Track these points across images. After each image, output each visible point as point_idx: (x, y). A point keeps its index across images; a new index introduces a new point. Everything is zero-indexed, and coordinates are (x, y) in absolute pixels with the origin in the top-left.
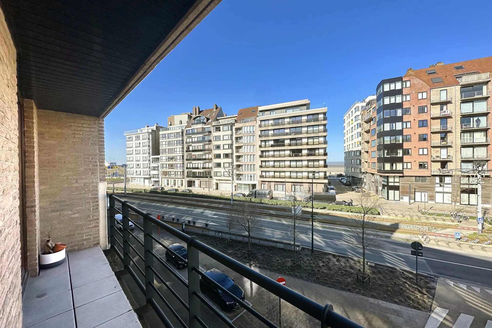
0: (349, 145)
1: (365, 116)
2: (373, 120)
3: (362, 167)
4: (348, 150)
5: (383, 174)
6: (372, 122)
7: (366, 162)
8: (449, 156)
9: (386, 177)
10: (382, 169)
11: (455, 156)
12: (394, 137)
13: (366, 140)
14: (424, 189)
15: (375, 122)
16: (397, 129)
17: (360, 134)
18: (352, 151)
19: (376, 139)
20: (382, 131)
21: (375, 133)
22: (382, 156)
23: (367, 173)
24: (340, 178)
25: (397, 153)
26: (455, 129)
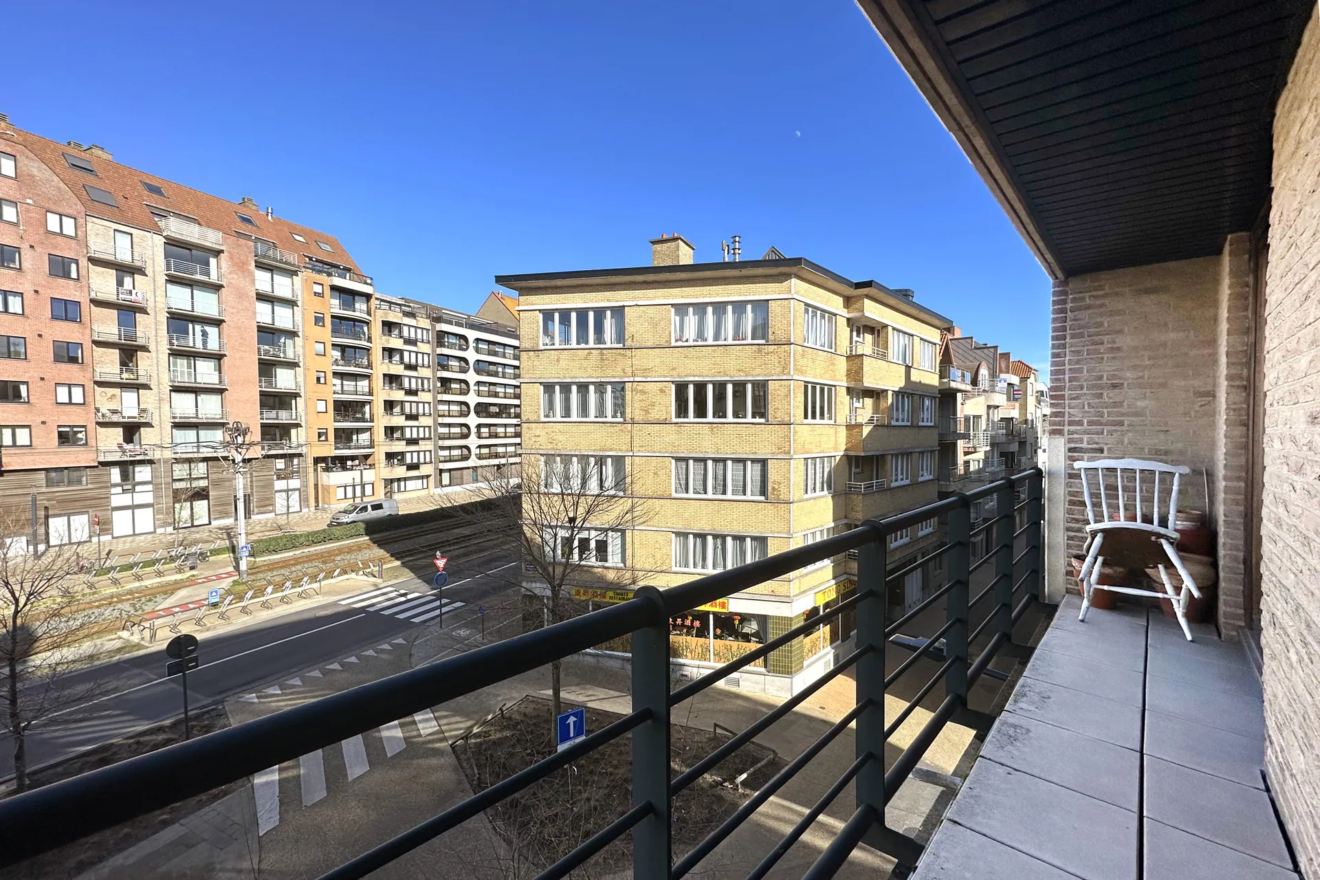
8: (144, 411)
11: (158, 411)
14: (77, 504)
26: (154, 343)
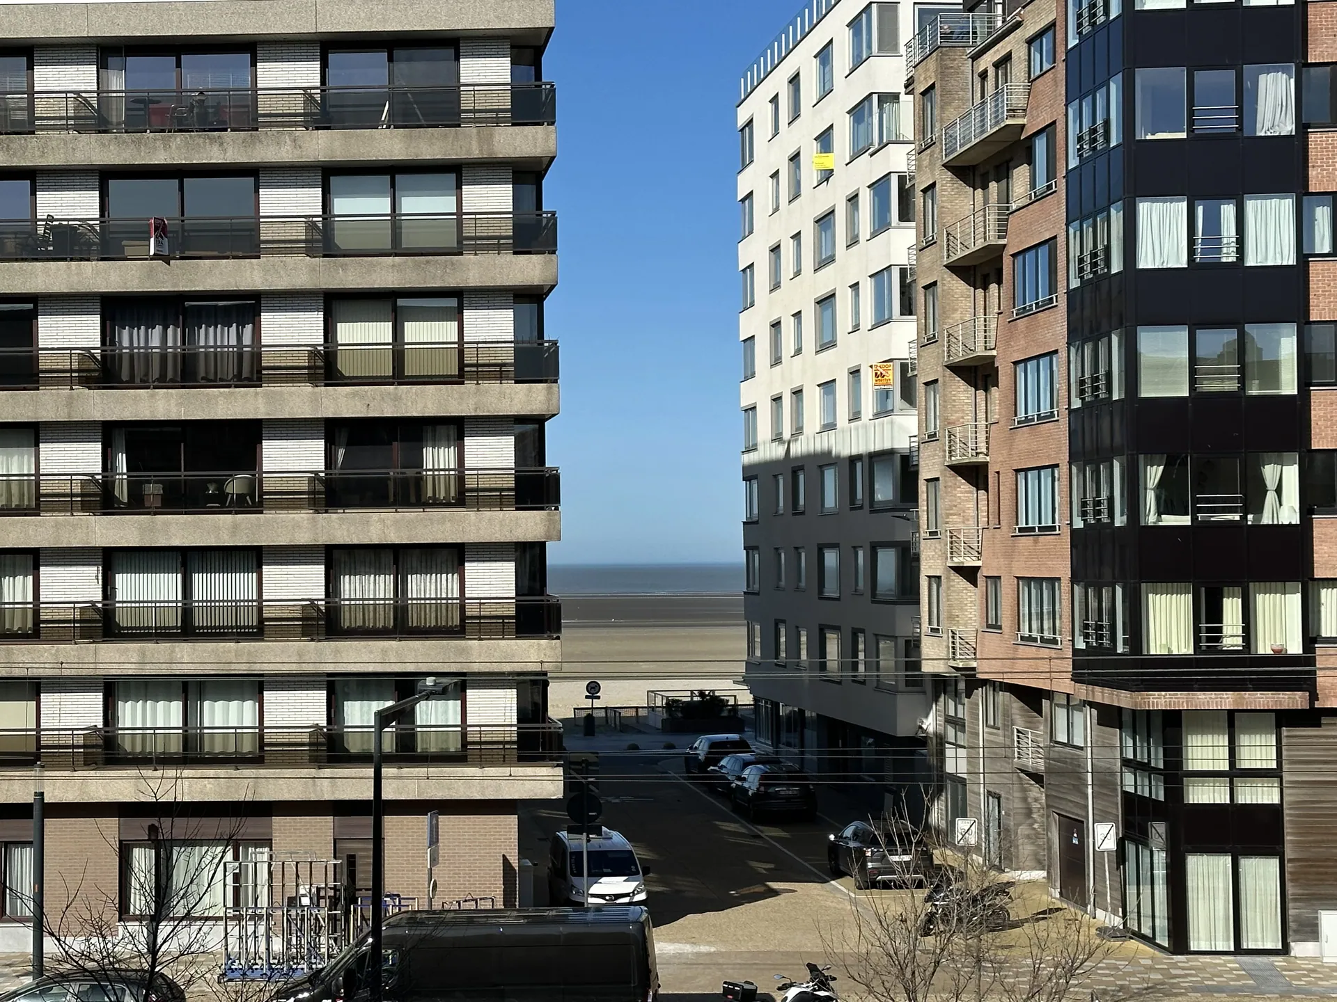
0: (798, 393)
1: (952, 114)
2: (1030, 161)
3: (925, 627)
4: (778, 452)
5: (1124, 699)
6: (1021, 175)
7: (969, 574)
9: (1157, 722)
10: (1120, 650)
12: (1230, 335)
13: (959, 356)
15: (1051, 174)
16: (1251, 261)
17: (906, 290)
18: (823, 460)
19: (1062, 344)
20: (1116, 267)
21: (1052, 288)
22: (1119, 521)
23: (972, 682)
24: (701, 745)
25: (1254, 495)
